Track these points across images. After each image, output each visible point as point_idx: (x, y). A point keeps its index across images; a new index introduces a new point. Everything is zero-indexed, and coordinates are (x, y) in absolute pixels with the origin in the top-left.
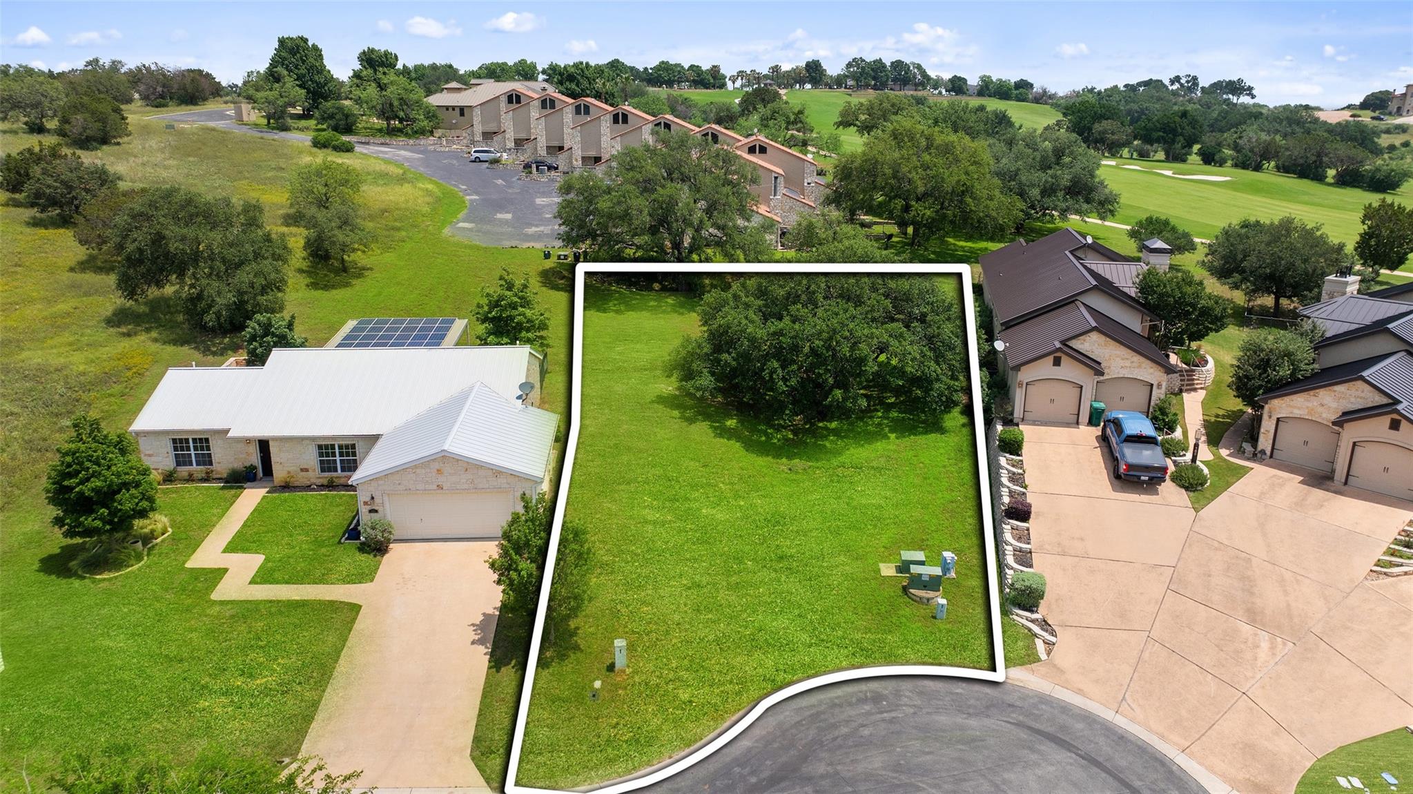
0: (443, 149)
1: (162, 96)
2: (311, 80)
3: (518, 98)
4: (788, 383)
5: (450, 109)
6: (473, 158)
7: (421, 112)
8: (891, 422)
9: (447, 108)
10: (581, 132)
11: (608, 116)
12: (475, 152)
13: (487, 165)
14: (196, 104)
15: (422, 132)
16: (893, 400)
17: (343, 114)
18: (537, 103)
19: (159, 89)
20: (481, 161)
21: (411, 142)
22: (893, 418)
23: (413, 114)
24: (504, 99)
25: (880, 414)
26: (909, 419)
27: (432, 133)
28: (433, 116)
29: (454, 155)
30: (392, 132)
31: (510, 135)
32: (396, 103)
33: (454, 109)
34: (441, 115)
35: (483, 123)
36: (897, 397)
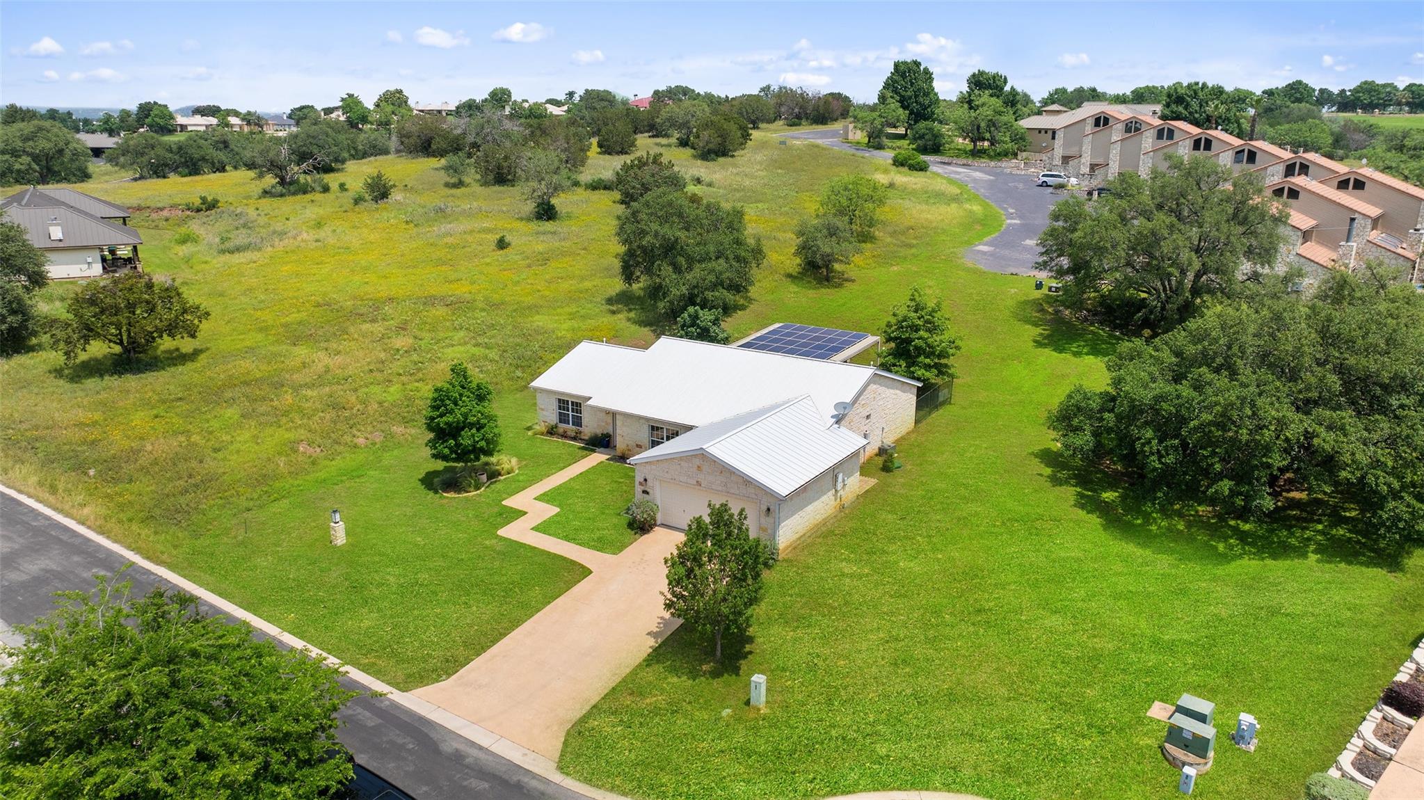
0: (1019, 172)
1: (799, 117)
2: (916, 102)
3: (1106, 121)
4: (1163, 460)
5: (1043, 132)
6: (1040, 182)
7: (1008, 134)
8: (1328, 539)
9: (1040, 131)
10: (1153, 158)
11: (1187, 142)
12: (1043, 176)
13: (1050, 190)
14: (826, 124)
15: (1005, 154)
16: (1353, 514)
17: (933, 135)
18: (1121, 126)
19: (796, 110)
20: (1048, 186)
21: (993, 164)
22: (1333, 536)
23: (999, 136)
24: (1091, 122)
25: (1320, 527)
26: (1359, 542)
27: (1015, 155)
28: (1021, 138)
29: (1026, 180)
30: (976, 153)
31: (1087, 159)
32: (983, 125)
33: (1046, 132)
34: (1029, 138)
35: (1065, 145)
36: (1362, 511)
